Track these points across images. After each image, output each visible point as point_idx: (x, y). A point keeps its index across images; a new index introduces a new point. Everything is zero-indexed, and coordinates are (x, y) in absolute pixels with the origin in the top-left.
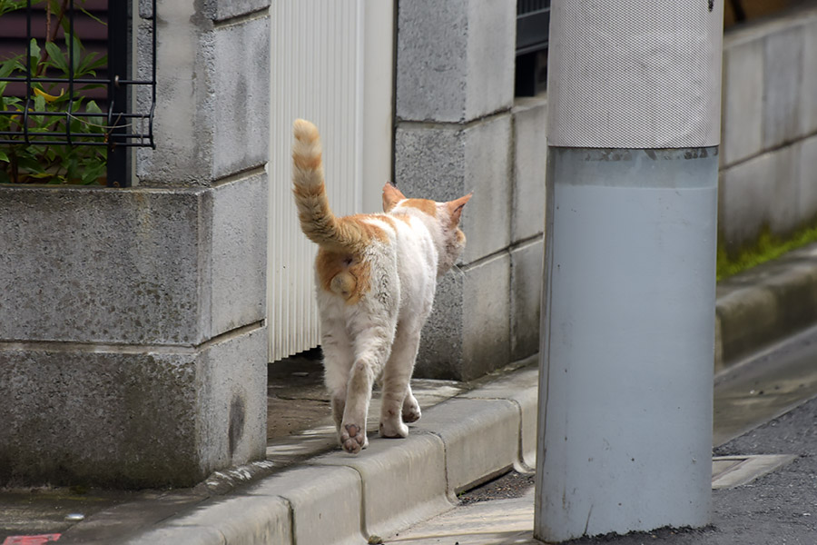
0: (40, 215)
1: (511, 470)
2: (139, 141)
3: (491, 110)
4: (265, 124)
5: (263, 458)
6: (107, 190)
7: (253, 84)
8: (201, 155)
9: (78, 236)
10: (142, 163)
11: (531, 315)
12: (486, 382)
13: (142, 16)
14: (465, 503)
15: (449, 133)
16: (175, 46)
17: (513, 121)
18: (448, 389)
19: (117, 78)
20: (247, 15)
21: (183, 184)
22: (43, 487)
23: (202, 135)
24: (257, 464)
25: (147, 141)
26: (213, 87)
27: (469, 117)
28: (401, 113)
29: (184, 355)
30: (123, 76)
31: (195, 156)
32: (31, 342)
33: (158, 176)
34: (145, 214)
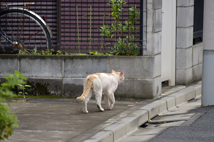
0: (130, 60)
1: (194, 98)
2: (144, 49)
3: (190, 46)
4: (161, 47)
5: (161, 95)
6: (140, 56)
7: (160, 41)
8: (153, 51)
9: (136, 63)
10: (144, 52)
11: (195, 77)
12: (189, 86)
13: (145, 32)
14: (189, 102)
15: (184, 50)
16: (149, 36)
17: (193, 48)
18: (184, 87)
19: (141, 40)
20: (159, 31)
21: (150, 55)
22: (131, 99)
23: (153, 48)
24: (160, 96)
25: (146, 49)
26: (155, 42)
27: (187, 47)
28: (177, 47)
29: (151, 80)
30: (142, 40)
31: (152, 51)
32: (129, 78)
33: (147, 54)
34: (145, 60)
